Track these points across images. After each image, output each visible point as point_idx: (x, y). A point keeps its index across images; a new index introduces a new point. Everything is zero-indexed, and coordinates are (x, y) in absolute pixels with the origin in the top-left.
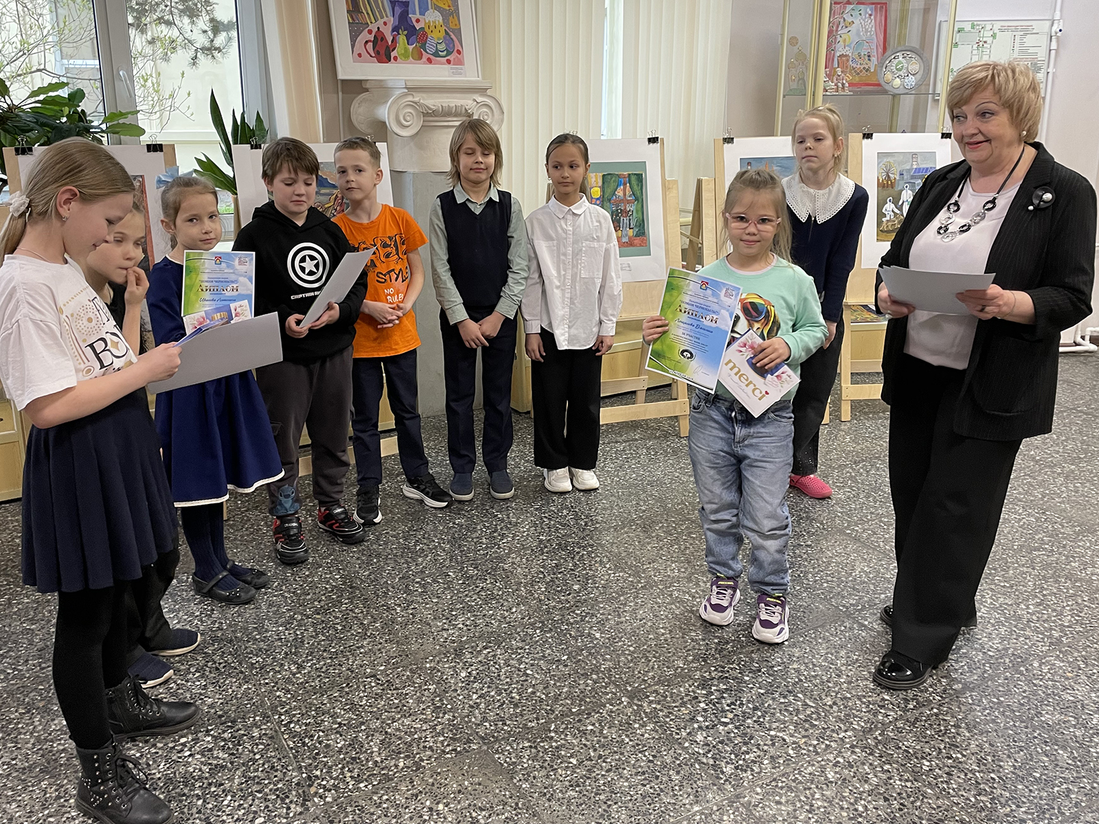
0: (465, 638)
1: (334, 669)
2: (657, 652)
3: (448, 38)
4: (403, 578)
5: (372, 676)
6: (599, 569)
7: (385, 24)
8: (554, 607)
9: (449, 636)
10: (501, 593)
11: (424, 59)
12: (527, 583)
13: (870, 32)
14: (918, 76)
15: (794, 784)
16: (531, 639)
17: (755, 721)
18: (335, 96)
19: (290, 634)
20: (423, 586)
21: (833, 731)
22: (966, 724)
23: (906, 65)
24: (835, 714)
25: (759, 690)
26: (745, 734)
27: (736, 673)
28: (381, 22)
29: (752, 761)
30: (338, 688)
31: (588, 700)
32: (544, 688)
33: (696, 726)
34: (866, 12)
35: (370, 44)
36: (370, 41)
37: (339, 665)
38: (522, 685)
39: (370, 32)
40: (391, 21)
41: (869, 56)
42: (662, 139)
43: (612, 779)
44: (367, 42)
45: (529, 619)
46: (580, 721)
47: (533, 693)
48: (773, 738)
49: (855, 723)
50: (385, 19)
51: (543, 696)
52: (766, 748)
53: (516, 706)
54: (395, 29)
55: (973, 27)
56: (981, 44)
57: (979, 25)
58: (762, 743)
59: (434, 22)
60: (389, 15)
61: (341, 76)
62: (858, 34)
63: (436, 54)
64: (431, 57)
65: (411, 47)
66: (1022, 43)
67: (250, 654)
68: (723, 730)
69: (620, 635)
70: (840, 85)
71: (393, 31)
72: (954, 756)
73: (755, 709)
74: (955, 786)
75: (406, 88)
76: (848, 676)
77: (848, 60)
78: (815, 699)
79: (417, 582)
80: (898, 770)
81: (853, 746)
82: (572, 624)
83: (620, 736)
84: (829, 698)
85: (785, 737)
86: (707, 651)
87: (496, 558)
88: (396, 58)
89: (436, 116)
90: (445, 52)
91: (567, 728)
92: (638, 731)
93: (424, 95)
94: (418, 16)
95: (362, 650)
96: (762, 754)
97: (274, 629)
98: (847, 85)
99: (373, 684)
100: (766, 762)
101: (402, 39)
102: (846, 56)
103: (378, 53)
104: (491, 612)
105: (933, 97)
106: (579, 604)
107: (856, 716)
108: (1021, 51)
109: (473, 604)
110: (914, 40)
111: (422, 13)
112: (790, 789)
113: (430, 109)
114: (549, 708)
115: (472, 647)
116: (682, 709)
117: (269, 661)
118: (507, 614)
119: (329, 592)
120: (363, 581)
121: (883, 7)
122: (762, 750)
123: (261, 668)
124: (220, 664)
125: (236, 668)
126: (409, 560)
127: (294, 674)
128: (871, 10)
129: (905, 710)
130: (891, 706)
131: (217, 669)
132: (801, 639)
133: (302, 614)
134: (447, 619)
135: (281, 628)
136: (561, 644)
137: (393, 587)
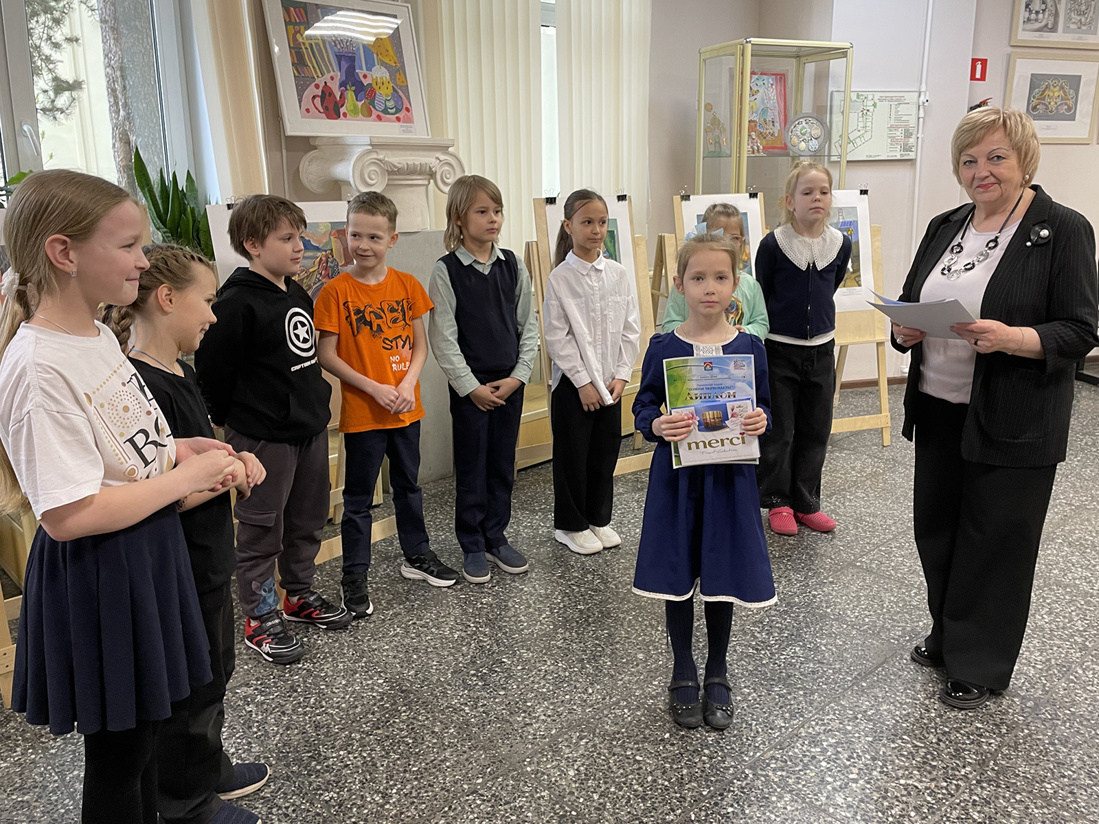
0: (553, 732)
1: (426, 792)
2: (753, 714)
3: (396, 95)
4: (455, 672)
5: (473, 793)
6: (653, 632)
7: (332, 78)
8: (630, 682)
9: (536, 730)
10: (567, 674)
11: (374, 116)
12: (589, 658)
13: (773, 100)
14: (820, 140)
16: (623, 720)
17: (880, 772)
18: (279, 153)
19: (355, 758)
20: (482, 678)
21: (953, 769)
22: (1058, 739)
23: (809, 130)
24: (946, 751)
25: (867, 739)
26: (879, 788)
27: (836, 724)
28: (327, 77)
29: (900, 816)
30: (441, 814)
31: (712, 779)
32: (663, 773)
33: (829, 787)
34: (769, 82)
35: (318, 100)
36: (318, 96)
37: (430, 785)
38: (638, 774)
39: (317, 86)
40: (338, 76)
41: (773, 122)
42: (630, 197)
44: (314, 97)
45: (611, 698)
46: (716, 804)
47: (655, 781)
48: (906, 787)
49: (967, 757)
50: (332, 74)
51: (666, 783)
52: (904, 799)
53: (644, 799)
54: (343, 84)
55: (858, 97)
56: (865, 112)
57: (862, 95)
58: (899, 795)
59: (381, 78)
60: (335, 69)
61: (290, 132)
62: (763, 102)
63: (386, 112)
64: (381, 114)
65: (360, 104)
66: (897, 112)
67: (318, 790)
68: (857, 787)
70: (756, 148)
71: (341, 85)
72: (1066, 773)
73: (874, 759)
74: (1084, 805)
75: (370, 145)
76: (935, 709)
77: (756, 126)
78: (920, 738)
79: (473, 675)
80: (1029, 798)
81: (978, 782)
82: (656, 697)
83: (764, 814)
84: (932, 736)
85: (916, 784)
86: (798, 705)
87: (544, 635)
88: (345, 115)
89: (400, 174)
90: (395, 110)
91: (707, 815)
92: (779, 805)
93: (389, 153)
94: (365, 71)
95: (448, 764)
96: (904, 806)
97: (334, 755)
99: (478, 802)
100: (913, 814)
101: (350, 95)
103: (326, 109)
104: (567, 697)
106: (652, 674)
107: (964, 750)
108: (896, 119)
109: (544, 690)
111: (369, 69)
113: (395, 167)
114: (678, 795)
115: (567, 740)
116: (808, 772)
117: (345, 794)
118: (585, 697)
119: (379, 701)
120: (412, 683)
121: (781, 78)
122: (903, 802)
123: (340, 806)
124: (287, 808)
125: (309, 811)
126: (453, 651)
127: (382, 806)
128: (772, 79)
129: (1001, 735)
130: (988, 734)
131: (286, 815)
132: (875, 678)
133: (359, 731)
134: (525, 712)
135: (341, 753)
136: (656, 721)
137: (449, 685)
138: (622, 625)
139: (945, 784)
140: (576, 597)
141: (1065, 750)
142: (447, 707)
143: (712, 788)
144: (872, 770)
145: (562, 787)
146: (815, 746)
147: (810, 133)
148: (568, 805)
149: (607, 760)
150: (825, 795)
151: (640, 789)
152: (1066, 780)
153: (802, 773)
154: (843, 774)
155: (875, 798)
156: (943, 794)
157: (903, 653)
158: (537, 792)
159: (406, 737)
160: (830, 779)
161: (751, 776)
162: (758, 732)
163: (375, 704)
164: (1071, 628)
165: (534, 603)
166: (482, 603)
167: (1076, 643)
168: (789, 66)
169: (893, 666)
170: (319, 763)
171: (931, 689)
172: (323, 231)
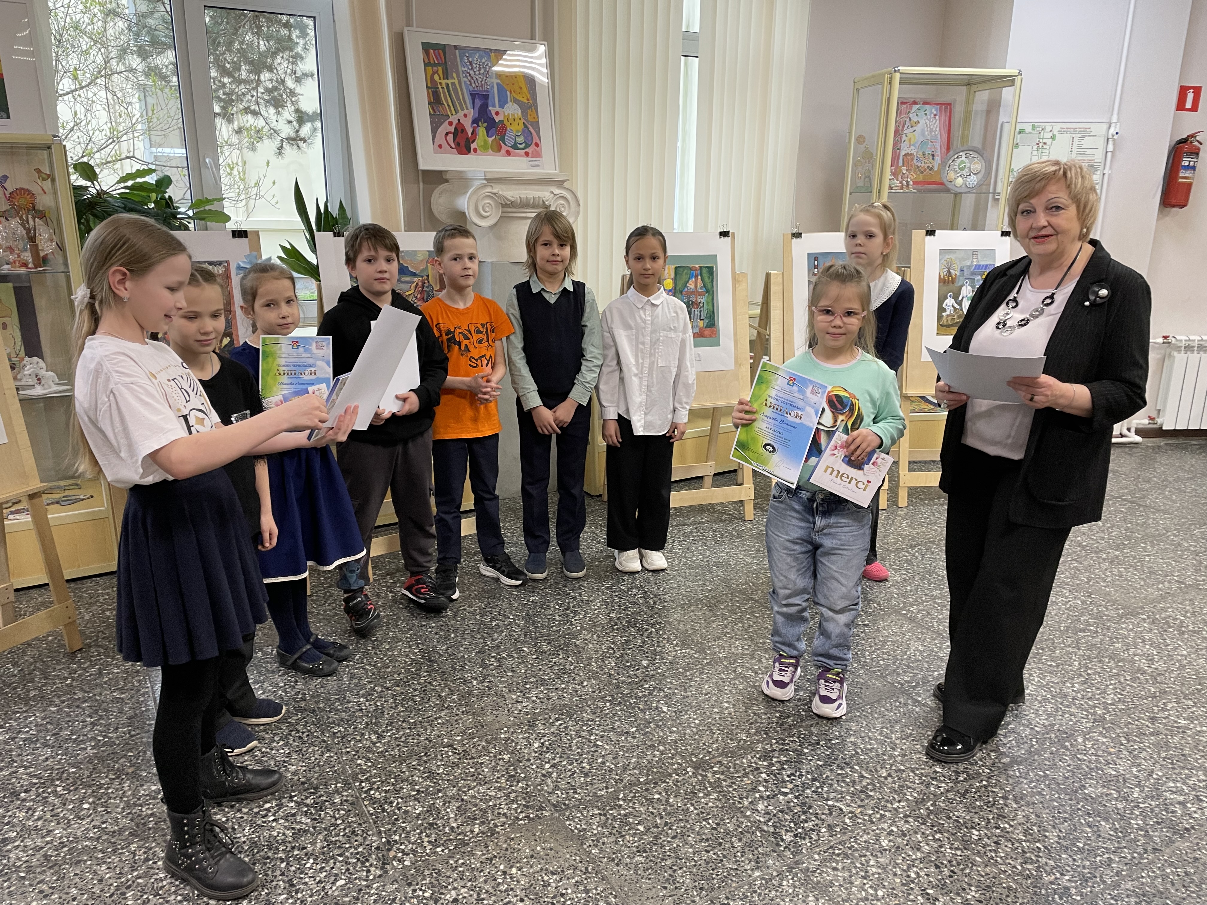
0: (538, 711)
1: (413, 739)
3: (526, 131)
4: (479, 652)
5: (449, 746)
6: (667, 645)
7: (465, 116)
8: (624, 681)
9: (523, 707)
10: (573, 667)
11: (503, 151)
12: (598, 658)
13: (935, 131)
14: (980, 176)
15: (850, 852)
16: (601, 711)
17: (813, 792)
18: (416, 186)
19: (370, 705)
20: (499, 660)
21: (887, 801)
22: (1014, 796)
23: (968, 165)
24: (890, 786)
25: (818, 762)
26: (804, 804)
27: (796, 746)
28: (461, 114)
29: (811, 829)
30: (416, 757)
31: (655, 770)
32: (614, 758)
33: (757, 795)
34: (931, 113)
35: (450, 137)
36: (450, 133)
37: (418, 735)
38: (592, 755)
39: (451, 124)
40: (472, 113)
41: (933, 155)
42: (733, 233)
43: (678, 845)
44: (447, 134)
45: (600, 692)
46: (647, 790)
47: (603, 763)
48: (830, 808)
49: (908, 793)
50: (466, 111)
51: (613, 766)
52: (823, 817)
53: (587, 775)
54: (475, 121)
55: (1034, 128)
56: (1041, 145)
57: (1039, 127)
58: (820, 812)
59: (513, 115)
60: (469, 107)
61: (422, 166)
62: (923, 134)
63: (515, 147)
64: (510, 149)
65: (490, 140)
66: (1080, 145)
67: (332, 724)
68: (783, 799)
69: (686, 709)
70: (905, 183)
71: (473, 122)
72: (1002, 826)
73: (814, 780)
74: (1002, 855)
75: (485, 179)
77: (913, 159)
78: (871, 771)
79: (493, 657)
80: (949, 839)
81: (906, 816)
82: (640, 698)
83: (685, 805)
84: (884, 771)
85: (842, 807)
86: (768, 724)
87: (568, 634)
88: (475, 150)
89: (514, 207)
90: (523, 145)
91: (635, 797)
92: (703, 800)
93: (503, 187)
94: (497, 109)
95: (440, 721)
96: (820, 822)
97: (355, 700)
98: (911, 183)
99: (450, 754)
100: (823, 830)
101: (482, 131)
102: (911, 155)
103: (458, 145)
104: (563, 686)
105: (994, 196)
106: (647, 679)
108: (1078, 153)
109: (546, 677)
110: (976, 141)
111: (502, 106)
112: (846, 856)
113: (508, 200)
114: (618, 777)
115: (545, 719)
116: (745, 779)
117: (351, 730)
118: (578, 687)
120: (441, 656)
121: (947, 107)
122: (821, 819)
123: (343, 738)
124: (303, 733)
125: (318, 737)
126: (485, 635)
127: (374, 744)
128: (936, 110)
129: (956, 782)
131: (300, 738)
132: (858, 714)
133: (382, 686)
134: (521, 692)
135: (361, 700)
136: (629, 717)
137: (470, 661)
138: (642, 635)
139: (871, 812)
140: (613, 606)
142: (460, 678)
143: (650, 777)
144: (807, 788)
145: (522, 754)
146: (764, 760)
147: (970, 168)
148: (521, 769)
149: (571, 741)
150: (750, 800)
151: (588, 767)
153: (739, 779)
154: (777, 787)
155: (796, 811)
156: (865, 820)
158: (500, 754)
159: (417, 696)
160: (762, 789)
161: (690, 774)
162: (717, 740)
164: (1098, 700)
165: (574, 606)
166: (528, 601)
171: (909, 731)
172: (421, 259)
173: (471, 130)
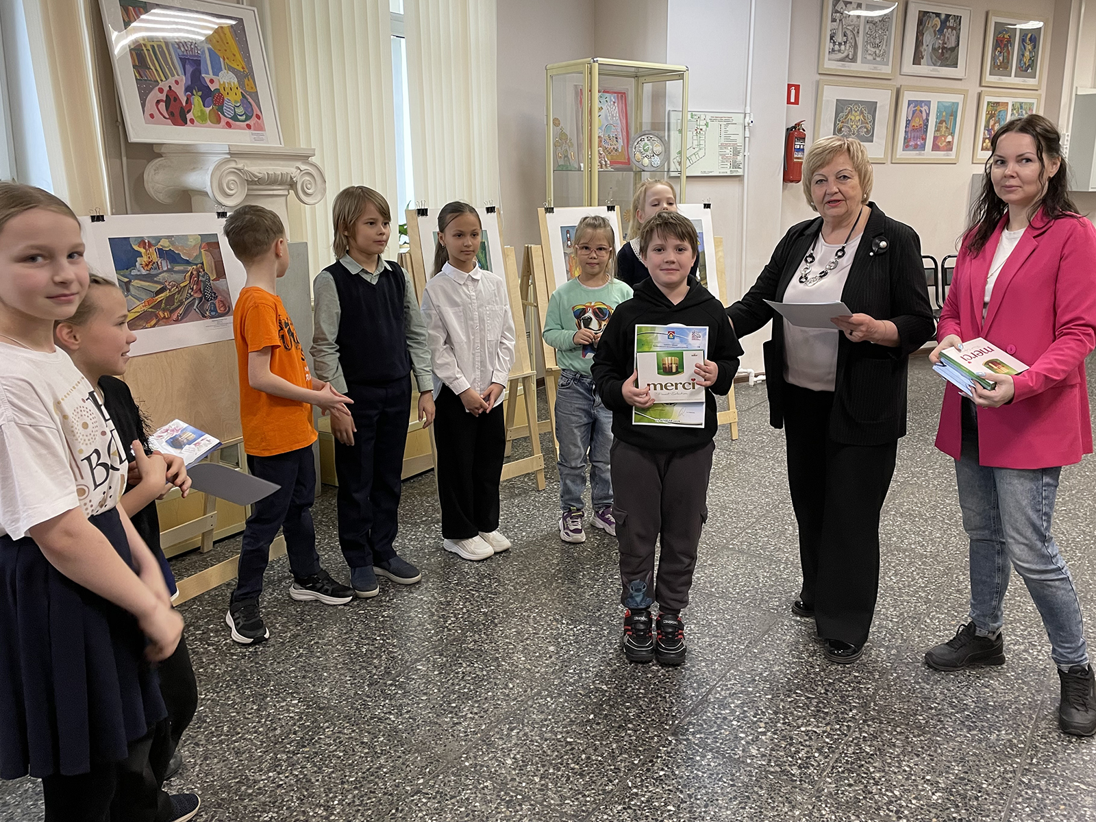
0: (483, 727)
1: (369, 798)
2: (665, 688)
3: (245, 101)
4: (371, 684)
5: (416, 794)
7: (177, 82)
9: (466, 728)
11: (223, 123)
12: (503, 656)
13: (615, 117)
14: (661, 157)
16: (548, 708)
17: (783, 723)
18: (118, 161)
20: (400, 687)
21: (842, 713)
22: (921, 678)
23: (651, 147)
24: (834, 699)
25: (767, 697)
26: (785, 737)
27: (739, 688)
28: (171, 81)
29: (807, 758)
31: (640, 749)
33: (743, 742)
34: (611, 100)
36: (162, 101)
37: (371, 792)
39: (161, 90)
40: (183, 80)
41: (616, 138)
42: (499, 209)
44: (158, 102)
46: (648, 770)
48: (806, 733)
49: (851, 701)
50: (176, 77)
52: (807, 743)
54: (188, 89)
55: (691, 116)
56: (698, 131)
58: (802, 741)
59: (229, 83)
60: (180, 73)
61: (133, 138)
62: (607, 119)
63: (235, 118)
64: (230, 121)
65: (207, 110)
66: (726, 131)
70: (604, 163)
71: (187, 90)
73: (776, 713)
75: (229, 154)
77: (601, 141)
78: (811, 691)
80: (907, 729)
81: (865, 721)
82: (574, 684)
83: (692, 772)
84: (820, 688)
85: (814, 729)
86: (703, 675)
87: (454, 640)
88: (192, 121)
89: (265, 184)
90: (244, 117)
91: (642, 781)
92: (703, 763)
93: (247, 162)
94: (211, 76)
95: (385, 770)
96: (808, 749)
99: (424, 800)
100: (817, 755)
101: (197, 100)
102: (599, 137)
103: (172, 115)
104: (490, 694)
106: (566, 664)
107: (848, 696)
108: (726, 138)
109: (466, 690)
111: (215, 73)
113: (255, 176)
115: (498, 733)
116: (723, 731)
117: (285, 812)
118: (507, 691)
119: (298, 721)
120: (329, 699)
121: (622, 96)
122: (806, 746)
126: (364, 664)
128: (614, 98)
129: (876, 680)
130: (864, 681)
132: (764, 644)
133: (284, 752)
134: (451, 712)
135: (271, 774)
137: (368, 696)
138: (528, 622)
139: (838, 726)
140: (477, 601)
141: (928, 687)
142: (372, 718)
143: (642, 757)
144: (776, 722)
145: (502, 776)
146: (724, 709)
147: (652, 149)
148: (511, 791)
149: (540, 745)
150: (741, 749)
151: (577, 767)
152: (933, 711)
153: (717, 733)
154: (752, 729)
155: (783, 746)
156: (838, 735)
157: (783, 620)
158: (480, 784)
159: (336, 750)
160: (742, 735)
161: (674, 741)
162: (672, 703)
163: (295, 724)
164: (914, 585)
165: (436, 610)
167: (921, 597)
168: (629, 85)
169: (777, 632)
170: (249, 787)
172: (193, 244)
173: (185, 99)
